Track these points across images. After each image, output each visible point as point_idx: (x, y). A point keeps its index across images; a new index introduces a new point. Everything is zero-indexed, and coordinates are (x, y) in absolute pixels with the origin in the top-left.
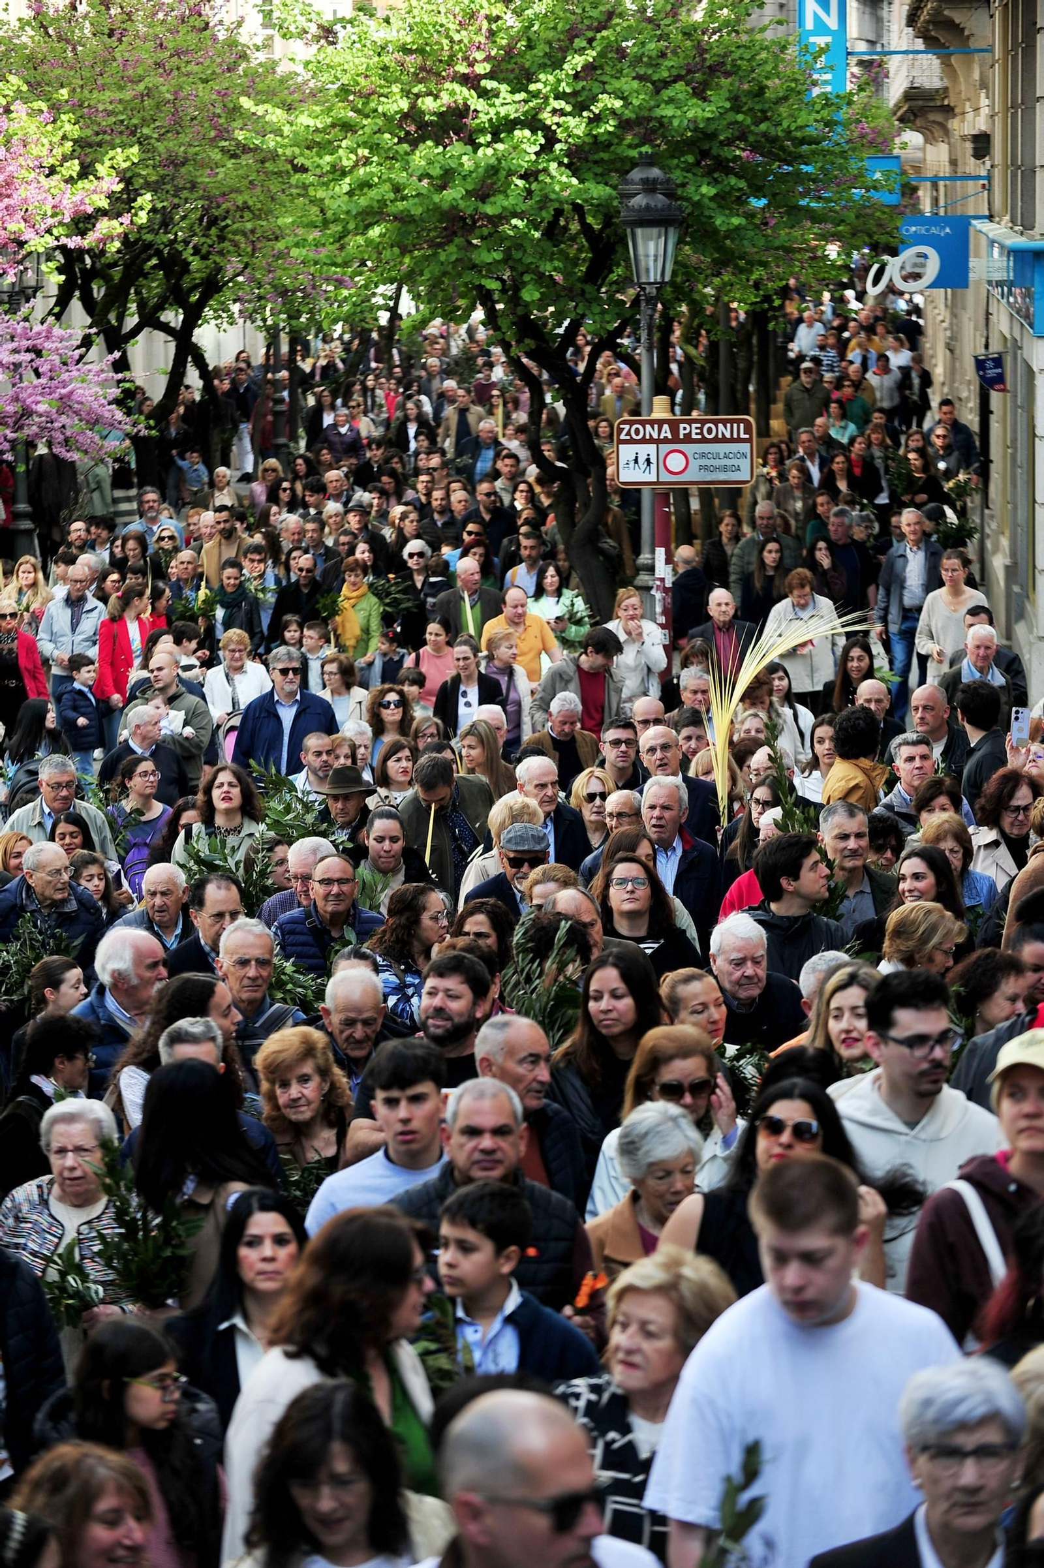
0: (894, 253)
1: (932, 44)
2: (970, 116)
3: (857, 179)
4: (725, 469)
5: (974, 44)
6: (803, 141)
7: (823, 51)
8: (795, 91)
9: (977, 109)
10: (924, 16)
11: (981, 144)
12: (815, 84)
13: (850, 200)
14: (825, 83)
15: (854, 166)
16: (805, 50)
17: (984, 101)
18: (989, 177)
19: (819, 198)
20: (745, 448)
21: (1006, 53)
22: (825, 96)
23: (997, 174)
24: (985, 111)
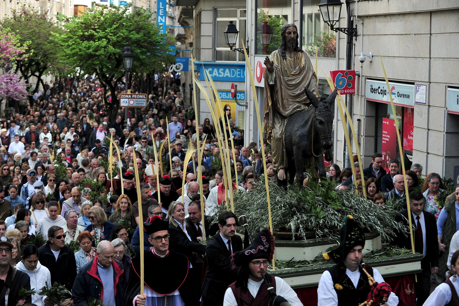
0: (175, 64)
1: (182, 25)
2: (189, 39)
3: (167, 50)
4: (141, 104)
5: (190, 26)
6: (157, 42)
7: (161, 26)
8: (156, 33)
9: (190, 38)
10: (181, 20)
11: (191, 44)
12: (160, 32)
13: (166, 54)
14: (162, 32)
15: (167, 47)
16: (158, 25)
17: (192, 37)
18: (192, 51)
19: (160, 53)
20: (145, 100)
21: (196, 27)
22: (162, 34)
23: (194, 50)
24: (192, 38)
